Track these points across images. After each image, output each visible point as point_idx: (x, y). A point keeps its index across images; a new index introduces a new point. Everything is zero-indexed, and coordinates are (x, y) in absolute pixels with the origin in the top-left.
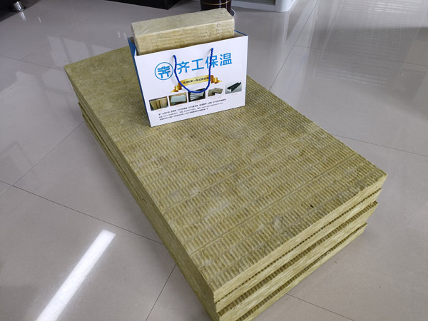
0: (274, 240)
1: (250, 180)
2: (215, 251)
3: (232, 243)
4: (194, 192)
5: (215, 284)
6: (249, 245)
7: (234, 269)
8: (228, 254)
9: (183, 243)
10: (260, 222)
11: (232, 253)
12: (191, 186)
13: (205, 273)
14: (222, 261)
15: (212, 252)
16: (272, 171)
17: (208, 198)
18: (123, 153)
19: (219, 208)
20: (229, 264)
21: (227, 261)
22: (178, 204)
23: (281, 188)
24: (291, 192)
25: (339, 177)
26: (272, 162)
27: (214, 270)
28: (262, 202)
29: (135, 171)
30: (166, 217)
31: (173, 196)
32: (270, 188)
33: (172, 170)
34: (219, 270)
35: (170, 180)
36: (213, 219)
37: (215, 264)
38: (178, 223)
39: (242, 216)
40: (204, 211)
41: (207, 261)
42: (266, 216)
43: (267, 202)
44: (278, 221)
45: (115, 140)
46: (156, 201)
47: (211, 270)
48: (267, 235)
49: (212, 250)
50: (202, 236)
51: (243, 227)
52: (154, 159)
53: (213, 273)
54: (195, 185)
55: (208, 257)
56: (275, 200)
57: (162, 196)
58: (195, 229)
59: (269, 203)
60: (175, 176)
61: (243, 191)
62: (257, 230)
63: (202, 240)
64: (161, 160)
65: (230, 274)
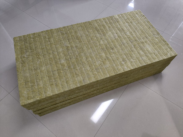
0: (161, 38)
9: (162, 59)
18: (118, 73)
19: (149, 48)
20: (169, 49)
22: (147, 58)
26: (130, 30)
27: (171, 53)
28: (147, 37)
29: (129, 70)
30: (152, 62)
31: (143, 59)
33: (130, 57)
35: (135, 59)
36: (153, 50)
39: (152, 43)
40: (150, 52)
41: (168, 54)
44: (155, 36)
45: (109, 76)
46: (145, 64)
49: (165, 52)
50: (160, 54)
52: (123, 63)
54: (139, 52)
57: (143, 62)
58: (157, 55)
60: (133, 57)
62: (158, 41)
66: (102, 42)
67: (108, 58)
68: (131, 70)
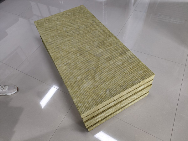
0: (106, 98)
1: (100, 74)
2: (83, 100)
3: (90, 98)
4: (78, 78)
5: (82, 112)
6: (96, 99)
7: (89, 108)
8: (88, 102)
9: (72, 97)
10: (101, 91)
11: (89, 102)
12: (78, 75)
13: (79, 108)
14: (85, 104)
15: (82, 101)
16: (109, 71)
17: (83, 80)
18: (54, 61)
19: (87, 84)
20: (88, 105)
21: (87, 104)
22: (72, 82)
23: (112, 78)
24: (116, 80)
25: (135, 75)
26: (111, 67)
27: (82, 107)
28: (104, 83)
29: (58, 68)
30: (67, 87)
31: (71, 79)
32: (108, 78)
33: (72, 68)
34: (84, 108)
35: (70, 72)
36: (84, 89)
37: (83, 105)
38: (71, 89)
39: (95, 88)
40: (81, 85)
41: (80, 104)
42: (104, 88)
43: (105, 83)
44: (108, 91)
45: (51, 55)
46: (64, 80)
47: (81, 107)
48: (103, 96)
49: (82, 100)
50: (79, 95)
51: (95, 92)
52: (65, 63)
53: (81, 109)
54: (79, 75)
55: (80, 103)
56: (109, 83)
57: (67, 79)
58: (77, 92)
59: (106, 84)
60: (72, 71)
61: (97, 78)
62: (100, 94)
63: (79, 96)
64: (68, 64)
65: (87, 109)
66: (87, 47)
67: (70, 53)
68: (58, 70)
